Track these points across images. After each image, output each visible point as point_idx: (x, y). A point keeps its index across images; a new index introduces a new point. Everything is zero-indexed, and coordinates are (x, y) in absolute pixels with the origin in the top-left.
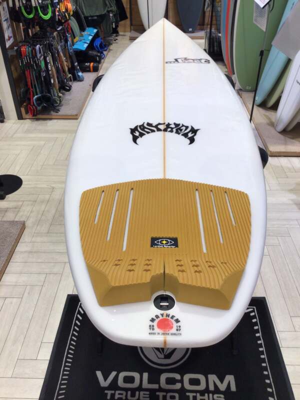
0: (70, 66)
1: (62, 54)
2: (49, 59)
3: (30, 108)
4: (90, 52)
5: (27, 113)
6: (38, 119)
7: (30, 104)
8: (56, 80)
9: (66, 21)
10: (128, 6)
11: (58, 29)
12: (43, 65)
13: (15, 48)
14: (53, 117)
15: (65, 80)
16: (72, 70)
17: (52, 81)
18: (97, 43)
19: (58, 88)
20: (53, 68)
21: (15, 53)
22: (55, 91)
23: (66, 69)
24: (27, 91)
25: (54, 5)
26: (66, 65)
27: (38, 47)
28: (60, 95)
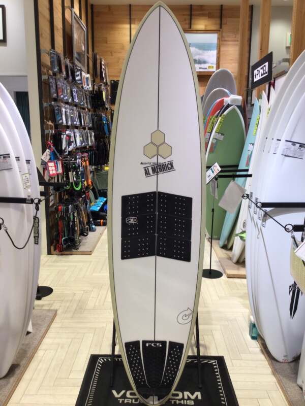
0: (87, 221)
1: (83, 213)
2: (76, 214)
3: (58, 246)
4: (101, 213)
5: (55, 249)
6: (62, 255)
7: (58, 243)
8: (79, 228)
9: (87, 192)
11: (83, 196)
12: (72, 217)
13: (55, 207)
14: (74, 253)
15: (84, 229)
16: (89, 223)
17: (76, 229)
18: (106, 207)
19: (79, 233)
20: (78, 220)
21: (54, 210)
22: (77, 235)
23: (85, 223)
24: (58, 234)
25: (82, 183)
26: (85, 221)
27: (70, 206)
28: (80, 238)
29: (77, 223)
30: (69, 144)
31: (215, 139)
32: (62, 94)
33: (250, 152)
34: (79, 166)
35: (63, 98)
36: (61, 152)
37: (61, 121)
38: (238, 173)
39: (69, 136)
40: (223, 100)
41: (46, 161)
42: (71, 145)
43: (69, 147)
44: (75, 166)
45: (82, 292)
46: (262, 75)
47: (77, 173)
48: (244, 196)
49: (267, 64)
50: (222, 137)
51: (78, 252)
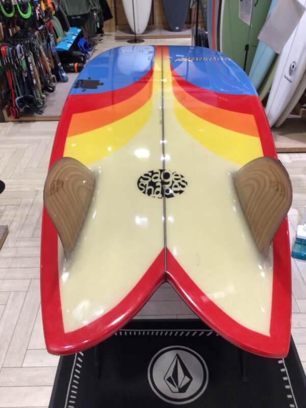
0: (53, 67)
1: (44, 54)
2: (31, 59)
3: (12, 110)
4: (74, 52)
5: (9, 115)
6: (21, 122)
7: (12, 105)
8: (39, 80)
9: (47, 21)
10: (113, 6)
11: (39, 29)
12: (24, 65)
14: (37, 119)
15: (49, 81)
17: (35, 82)
18: (81, 43)
19: (40, 89)
20: (36, 68)
22: (38, 92)
23: (50, 69)
26: (49, 66)
27: (18, 46)
28: (44, 96)
29: (35, 73)
51: (43, 117)
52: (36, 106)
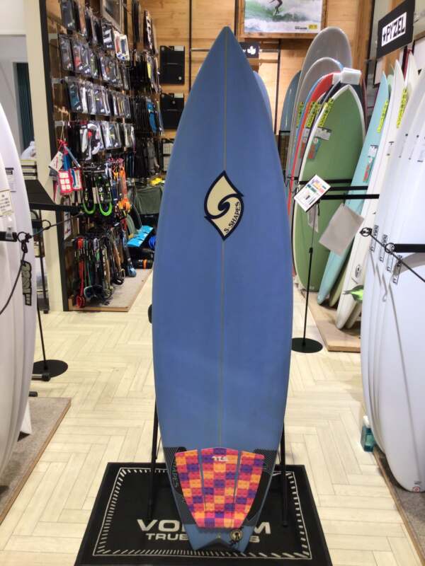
0: (123, 261)
2: (104, 252)
3: (78, 299)
4: (144, 249)
5: (74, 304)
6: (85, 311)
7: (79, 295)
8: (109, 273)
9: (122, 219)
11: (116, 225)
12: (98, 257)
13: (72, 240)
14: (102, 310)
15: (118, 274)
16: (125, 265)
17: (105, 273)
18: (152, 241)
19: (109, 281)
20: (107, 261)
21: (71, 245)
22: (107, 283)
23: (120, 264)
24: (78, 282)
25: (114, 204)
26: (119, 260)
27: (95, 240)
28: (111, 287)
29: (106, 265)
30: (93, 143)
31: (318, 137)
32: (81, 65)
33: (371, 159)
34: (109, 178)
35: (83, 71)
36: (80, 156)
37: (79, 108)
38: (351, 193)
39: (93, 132)
40: (332, 76)
41: (57, 170)
42: (96, 146)
43: (93, 149)
44: (102, 178)
45: (111, 370)
46: (395, 35)
47: (105, 190)
48: (365, 232)
49: (404, 16)
50: (329, 134)
51: (108, 308)
52: (103, 297)
